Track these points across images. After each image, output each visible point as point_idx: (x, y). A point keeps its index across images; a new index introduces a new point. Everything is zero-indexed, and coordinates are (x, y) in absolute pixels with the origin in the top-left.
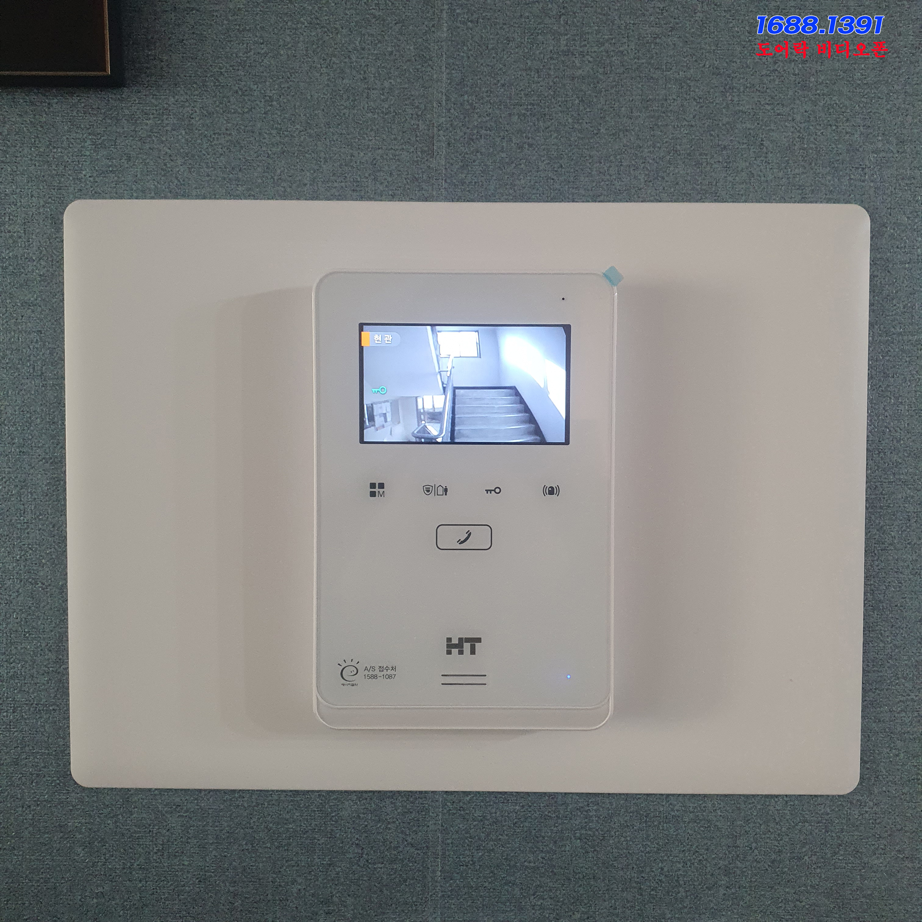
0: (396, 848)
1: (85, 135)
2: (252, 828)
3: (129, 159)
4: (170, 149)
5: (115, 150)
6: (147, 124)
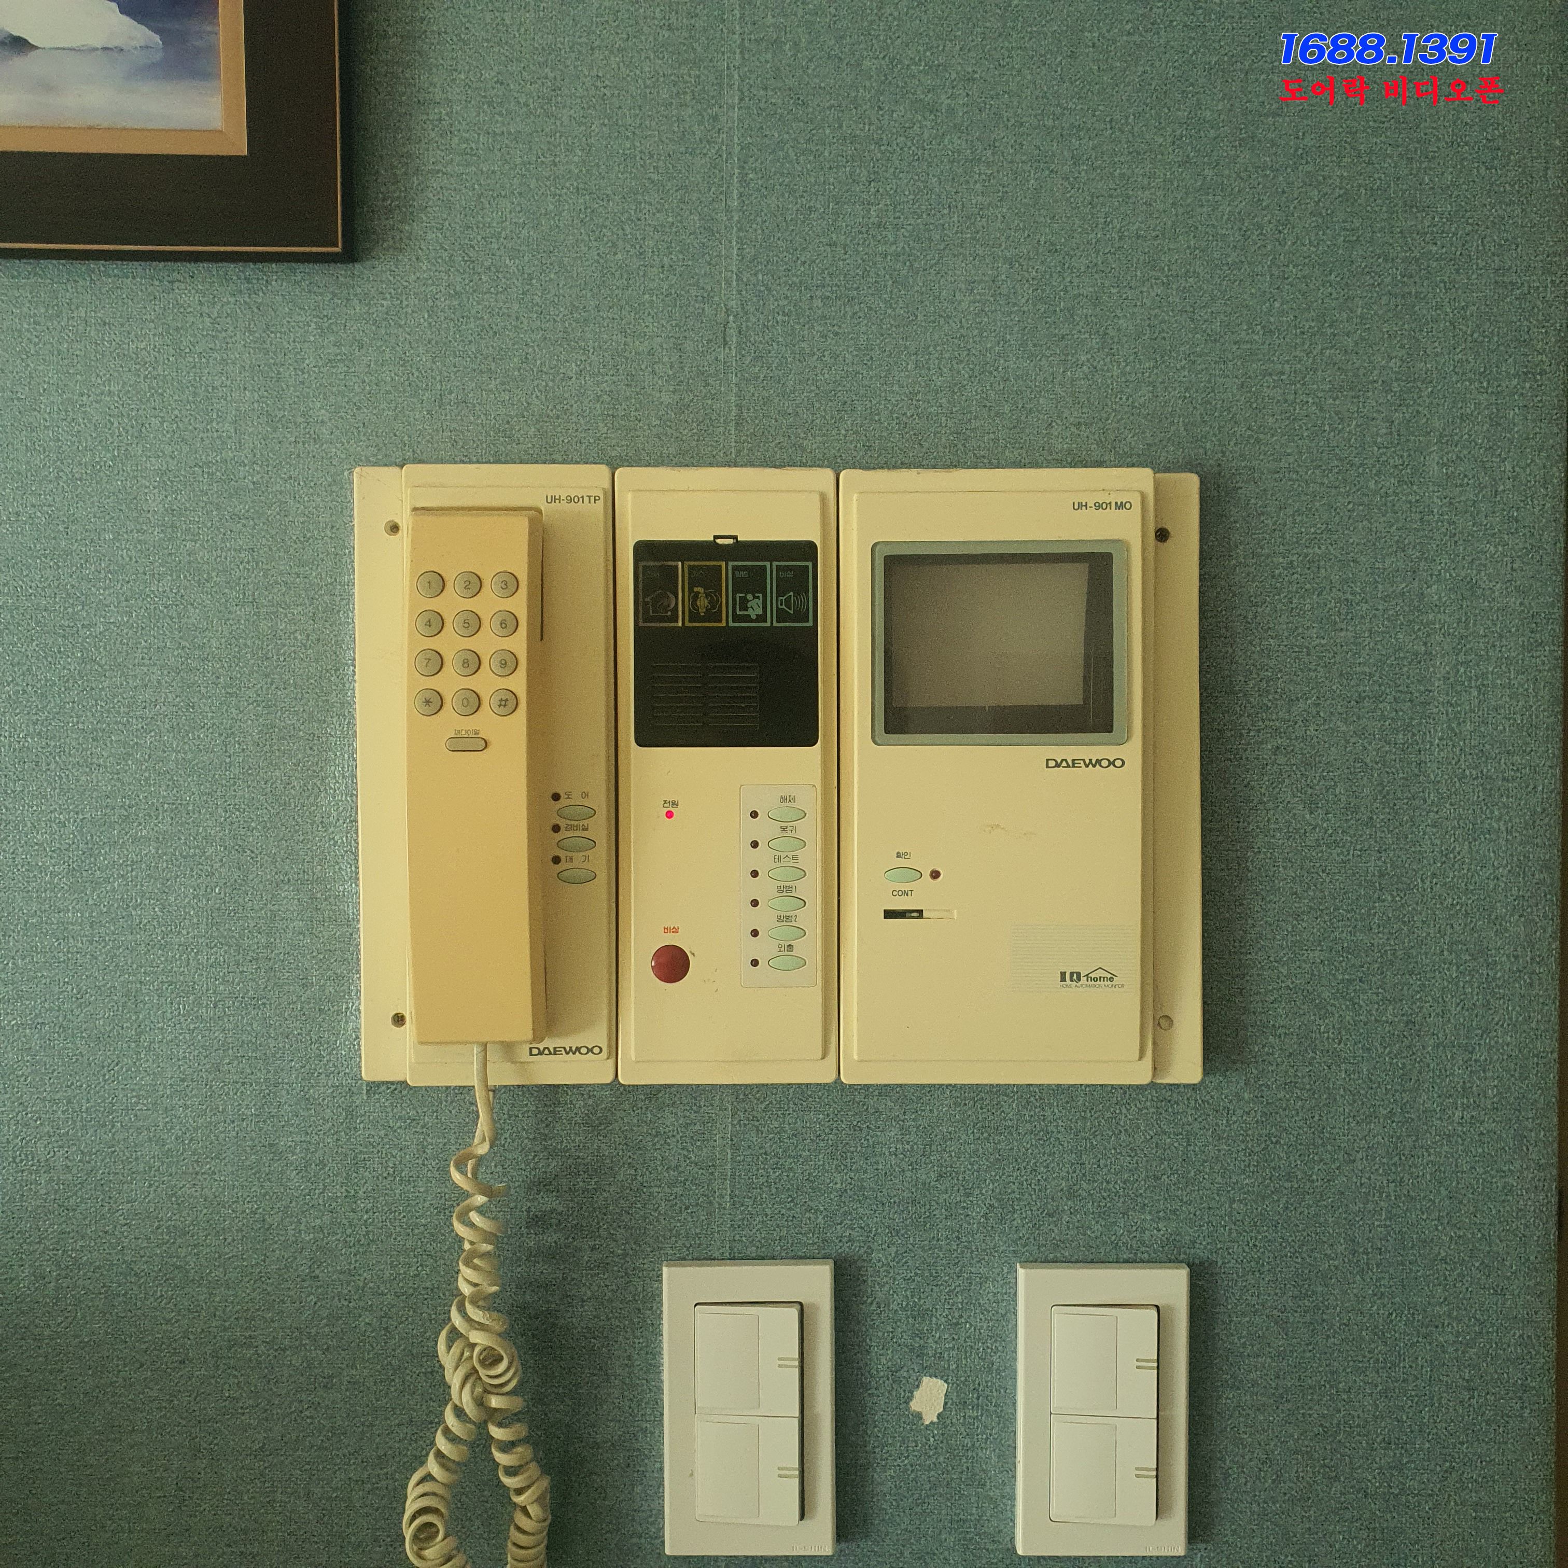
1: (309, 318)
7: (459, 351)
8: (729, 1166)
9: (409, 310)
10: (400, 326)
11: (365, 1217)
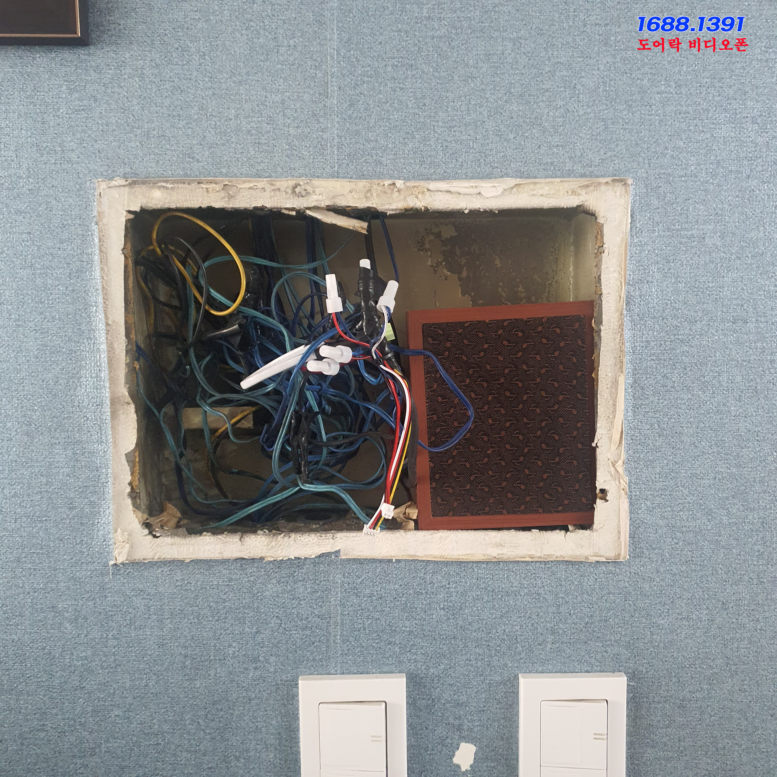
0: (307, 618)
1: (62, 82)
2: (198, 606)
3: (96, 101)
4: (127, 92)
5: (84, 94)
6: (109, 74)
7: (159, 102)
8: (339, 618)
9: (126, 77)
10: (121, 87)
11: (114, 650)
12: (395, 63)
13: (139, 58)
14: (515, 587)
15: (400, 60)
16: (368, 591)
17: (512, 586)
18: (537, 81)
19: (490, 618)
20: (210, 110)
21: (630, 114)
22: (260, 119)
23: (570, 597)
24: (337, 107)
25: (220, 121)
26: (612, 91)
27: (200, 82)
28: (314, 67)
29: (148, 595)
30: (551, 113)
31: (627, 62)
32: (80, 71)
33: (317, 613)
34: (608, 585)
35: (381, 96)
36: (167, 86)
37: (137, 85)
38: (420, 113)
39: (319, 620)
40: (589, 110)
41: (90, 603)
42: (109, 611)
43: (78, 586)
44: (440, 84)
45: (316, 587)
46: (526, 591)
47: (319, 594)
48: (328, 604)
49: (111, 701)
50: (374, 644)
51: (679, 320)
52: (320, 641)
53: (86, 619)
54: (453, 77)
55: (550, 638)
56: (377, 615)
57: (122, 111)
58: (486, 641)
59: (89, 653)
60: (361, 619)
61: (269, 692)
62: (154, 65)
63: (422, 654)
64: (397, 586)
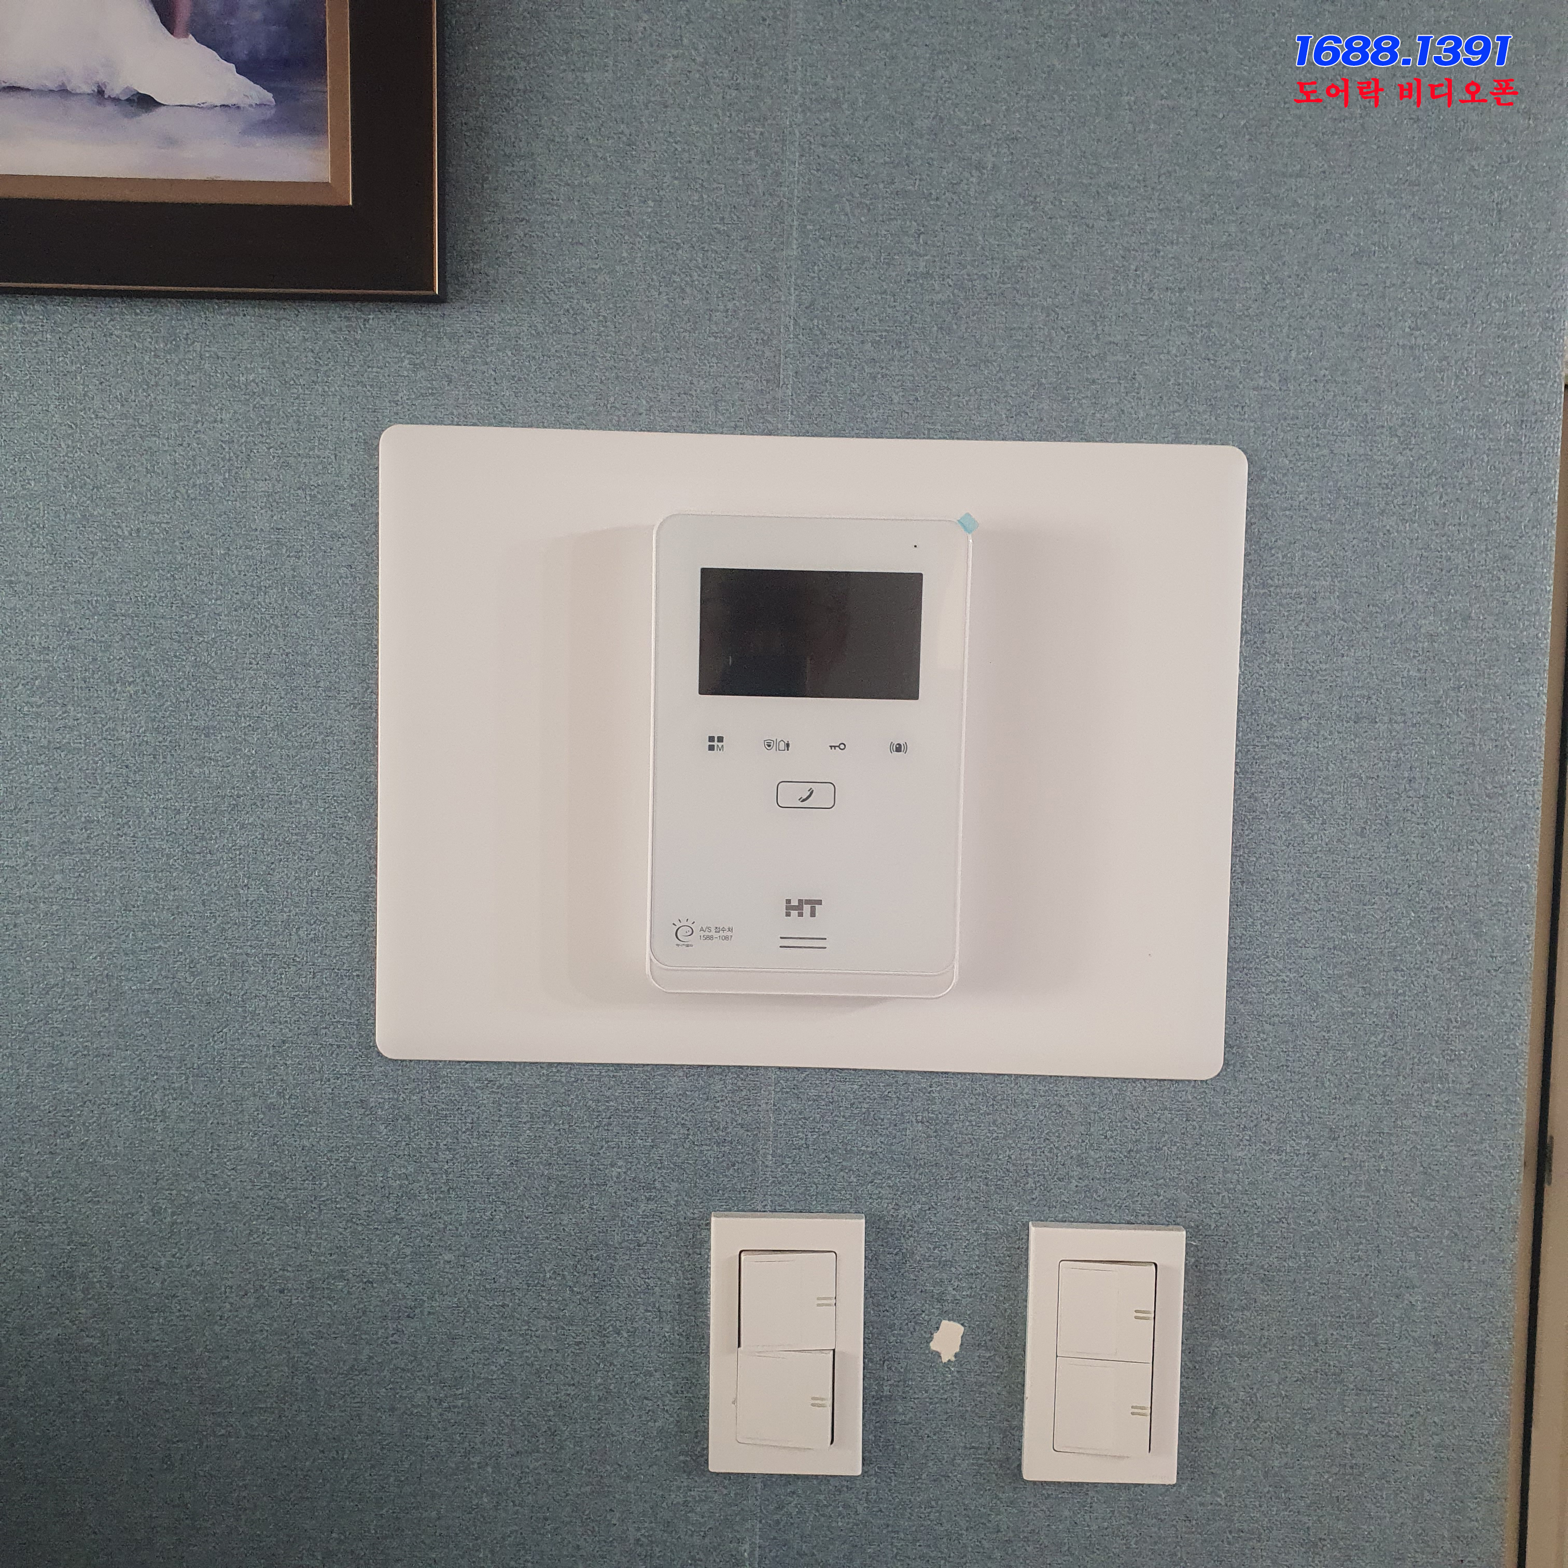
0: (725, 1129)
1: (403, 355)
2: (570, 1106)
3: (450, 382)
4: (494, 371)
5: (435, 372)
6: (470, 344)
7: (539, 387)
8: (771, 1129)
9: (494, 349)
10: (486, 363)
12: (878, 338)
13: (514, 322)
14: (1027, 1094)
15: (884, 334)
16: (813, 1092)
17: (1022, 1093)
18: (1079, 367)
19: (988, 1137)
20: (612, 399)
21: (1213, 419)
22: (681, 415)
23: (1107, 1111)
24: (792, 399)
25: (625, 416)
26: (1188, 384)
27: (599, 359)
28: (760, 341)
29: (498, 1088)
30: (1098, 415)
31: (1210, 343)
32: (430, 339)
33: (740, 1121)
34: (1162, 1097)
35: (855, 386)
36: (553, 365)
37: (510, 362)
38: (910, 411)
39: (742, 1131)
40: (1153, 412)
41: (415, 1098)
42: (443, 1109)
43: (400, 1072)
44: (941, 370)
45: (740, 1083)
46: (1042, 1100)
47: (744, 1093)
48: (756, 1108)
49: (440, 1240)
50: (821, 1170)
51: (1276, 716)
52: (742, 1162)
53: (408, 1119)
54: (959, 361)
55: (1077, 1171)
56: (826, 1127)
57: (487, 397)
58: (983, 1172)
59: (411, 1169)
60: (803, 1132)
61: (667, 1233)
62: (533, 332)
63: (889, 1187)
64: (856, 1087)
